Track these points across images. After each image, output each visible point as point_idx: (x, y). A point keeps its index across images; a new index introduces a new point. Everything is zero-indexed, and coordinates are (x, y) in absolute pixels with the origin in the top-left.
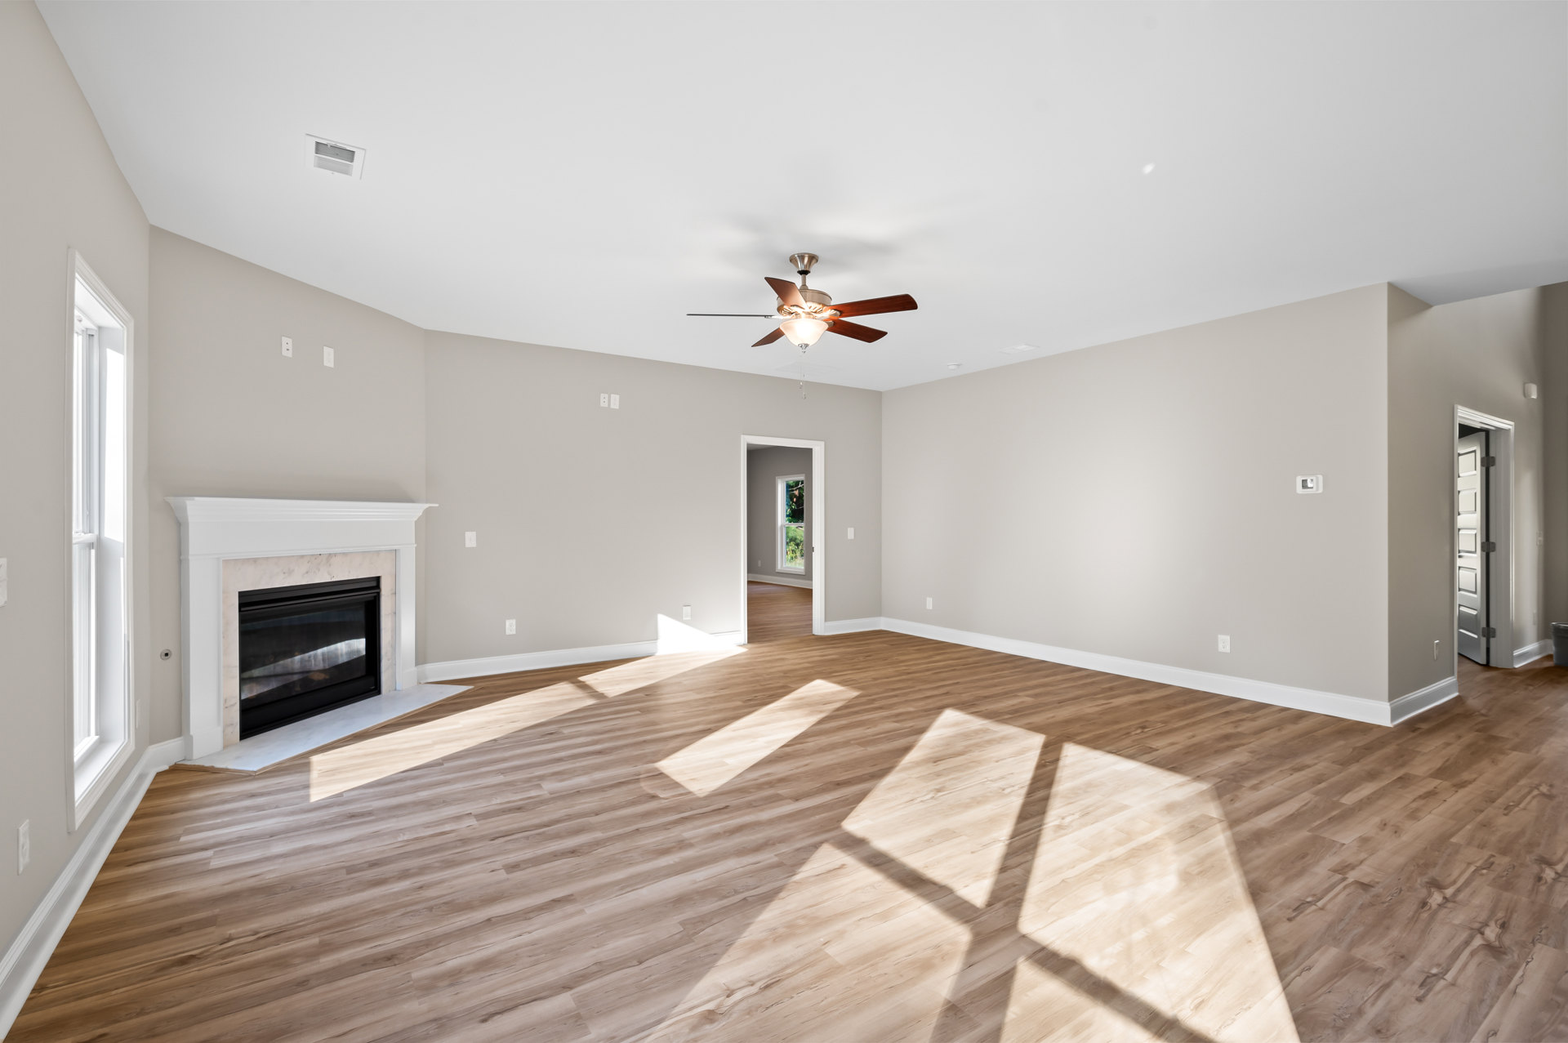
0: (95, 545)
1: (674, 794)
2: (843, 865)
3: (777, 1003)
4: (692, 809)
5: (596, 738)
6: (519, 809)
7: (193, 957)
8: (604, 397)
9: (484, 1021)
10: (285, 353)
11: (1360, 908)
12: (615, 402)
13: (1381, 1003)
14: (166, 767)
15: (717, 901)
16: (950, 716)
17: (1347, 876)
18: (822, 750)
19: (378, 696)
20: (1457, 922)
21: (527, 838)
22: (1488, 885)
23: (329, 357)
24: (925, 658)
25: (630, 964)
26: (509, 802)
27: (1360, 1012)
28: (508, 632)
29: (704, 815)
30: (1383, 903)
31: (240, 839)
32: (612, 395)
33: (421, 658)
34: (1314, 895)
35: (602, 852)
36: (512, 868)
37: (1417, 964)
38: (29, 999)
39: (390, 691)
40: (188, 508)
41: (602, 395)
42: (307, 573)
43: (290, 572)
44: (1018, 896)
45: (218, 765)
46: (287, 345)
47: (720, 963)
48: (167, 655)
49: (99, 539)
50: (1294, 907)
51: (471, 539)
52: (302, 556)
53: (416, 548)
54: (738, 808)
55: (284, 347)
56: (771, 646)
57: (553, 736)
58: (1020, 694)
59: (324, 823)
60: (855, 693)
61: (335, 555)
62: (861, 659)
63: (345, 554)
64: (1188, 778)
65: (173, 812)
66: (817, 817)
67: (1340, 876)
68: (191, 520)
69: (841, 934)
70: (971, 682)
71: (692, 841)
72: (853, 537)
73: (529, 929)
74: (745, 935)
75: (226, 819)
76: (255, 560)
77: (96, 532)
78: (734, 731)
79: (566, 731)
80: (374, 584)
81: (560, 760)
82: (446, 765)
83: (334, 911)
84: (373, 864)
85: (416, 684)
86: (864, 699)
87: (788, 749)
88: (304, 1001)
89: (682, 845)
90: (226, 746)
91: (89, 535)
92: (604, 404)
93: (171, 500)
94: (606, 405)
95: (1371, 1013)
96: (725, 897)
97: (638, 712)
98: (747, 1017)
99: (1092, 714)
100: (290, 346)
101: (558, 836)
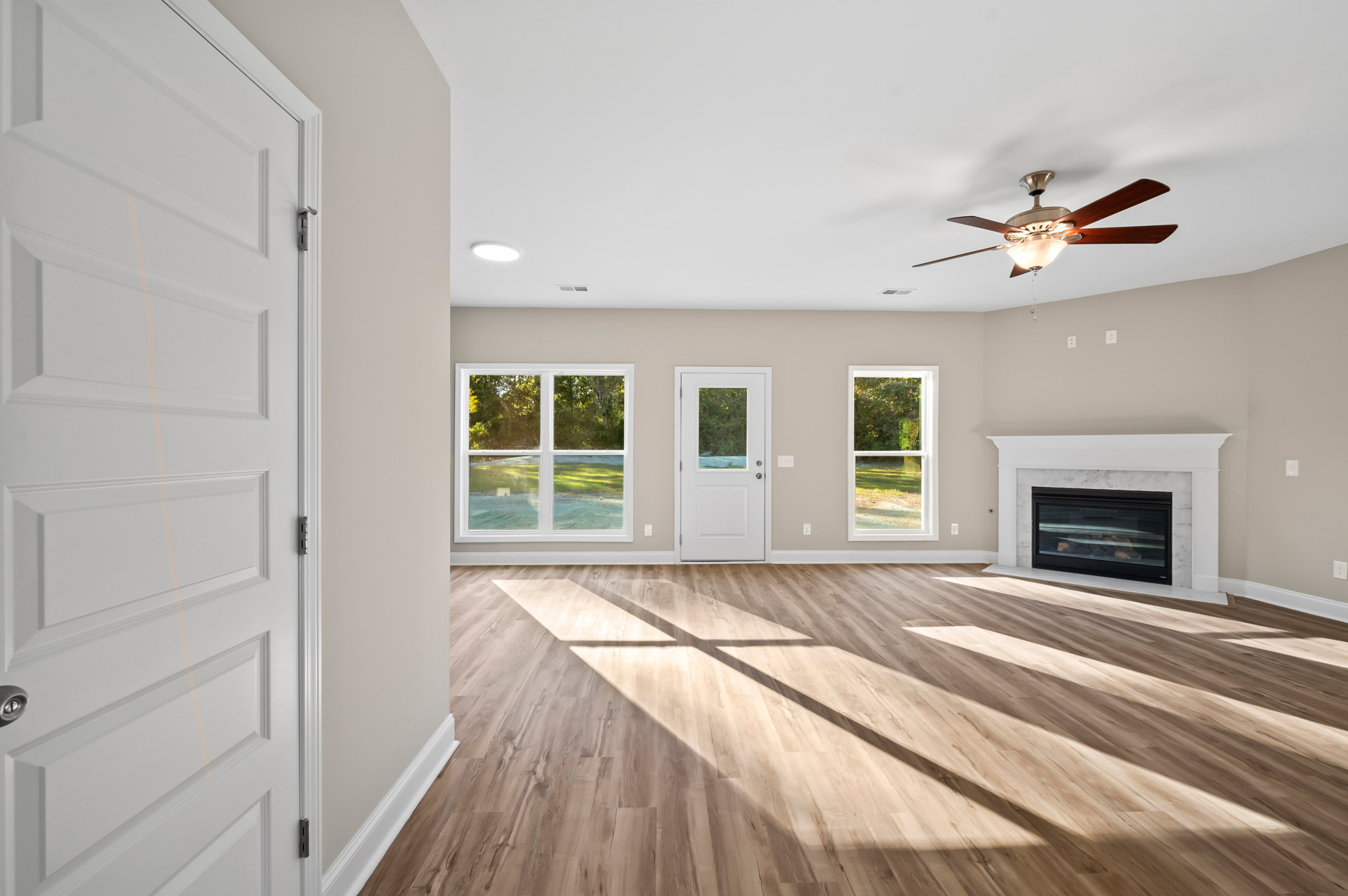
11: (582, 731)
13: (559, 682)
17: (600, 758)
20: (529, 750)
22: (502, 813)
27: (564, 675)
30: (571, 743)
34: (609, 727)
37: (547, 707)
50: (613, 712)
67: (604, 756)
95: (561, 677)
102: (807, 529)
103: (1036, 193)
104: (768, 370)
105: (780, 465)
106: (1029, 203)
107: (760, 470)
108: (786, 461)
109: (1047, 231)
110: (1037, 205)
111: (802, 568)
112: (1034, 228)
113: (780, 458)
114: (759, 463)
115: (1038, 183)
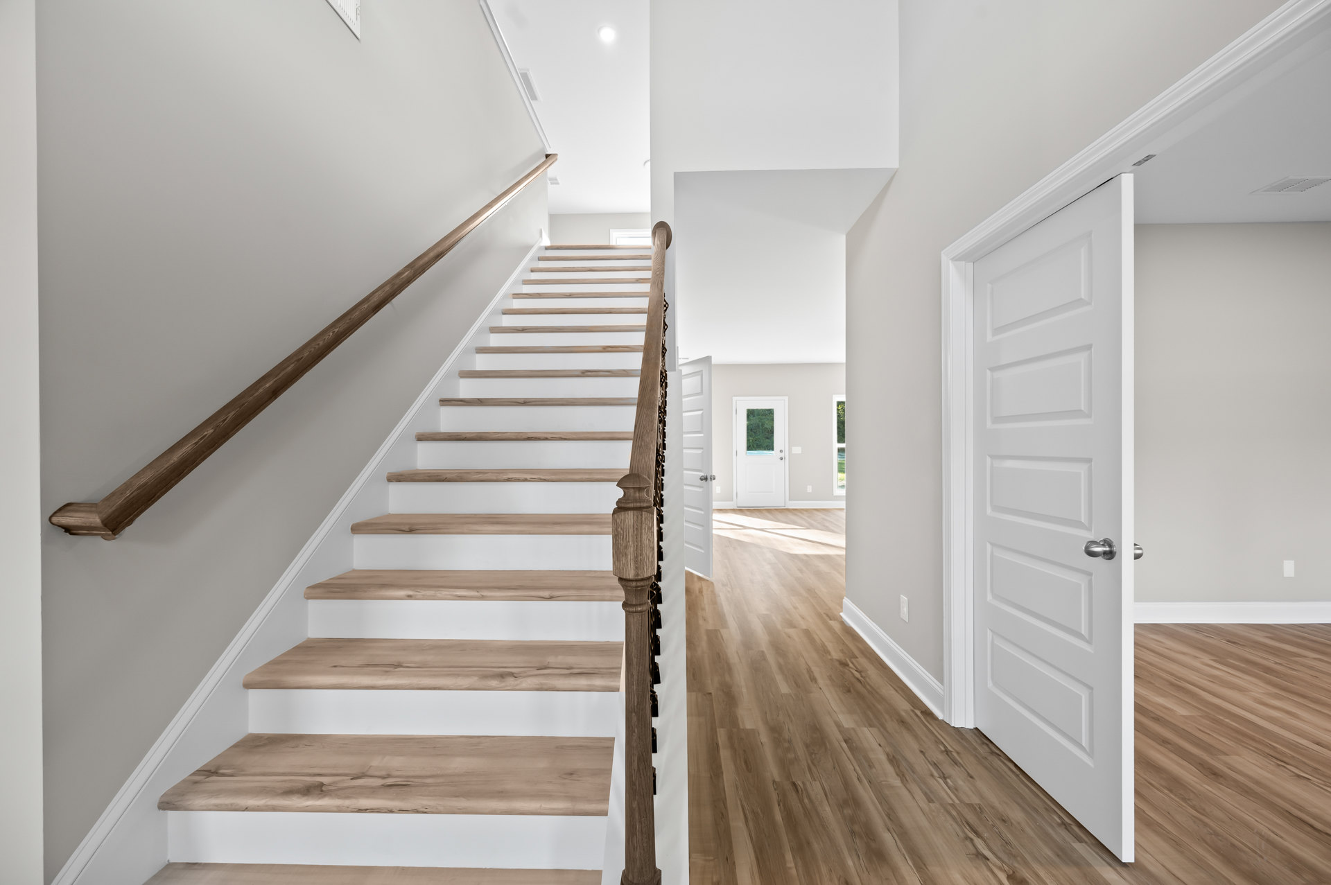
102: (809, 489)
104: (786, 398)
105: (793, 452)
107: (782, 455)
108: (797, 450)
111: (807, 510)
113: (793, 448)
114: (781, 451)
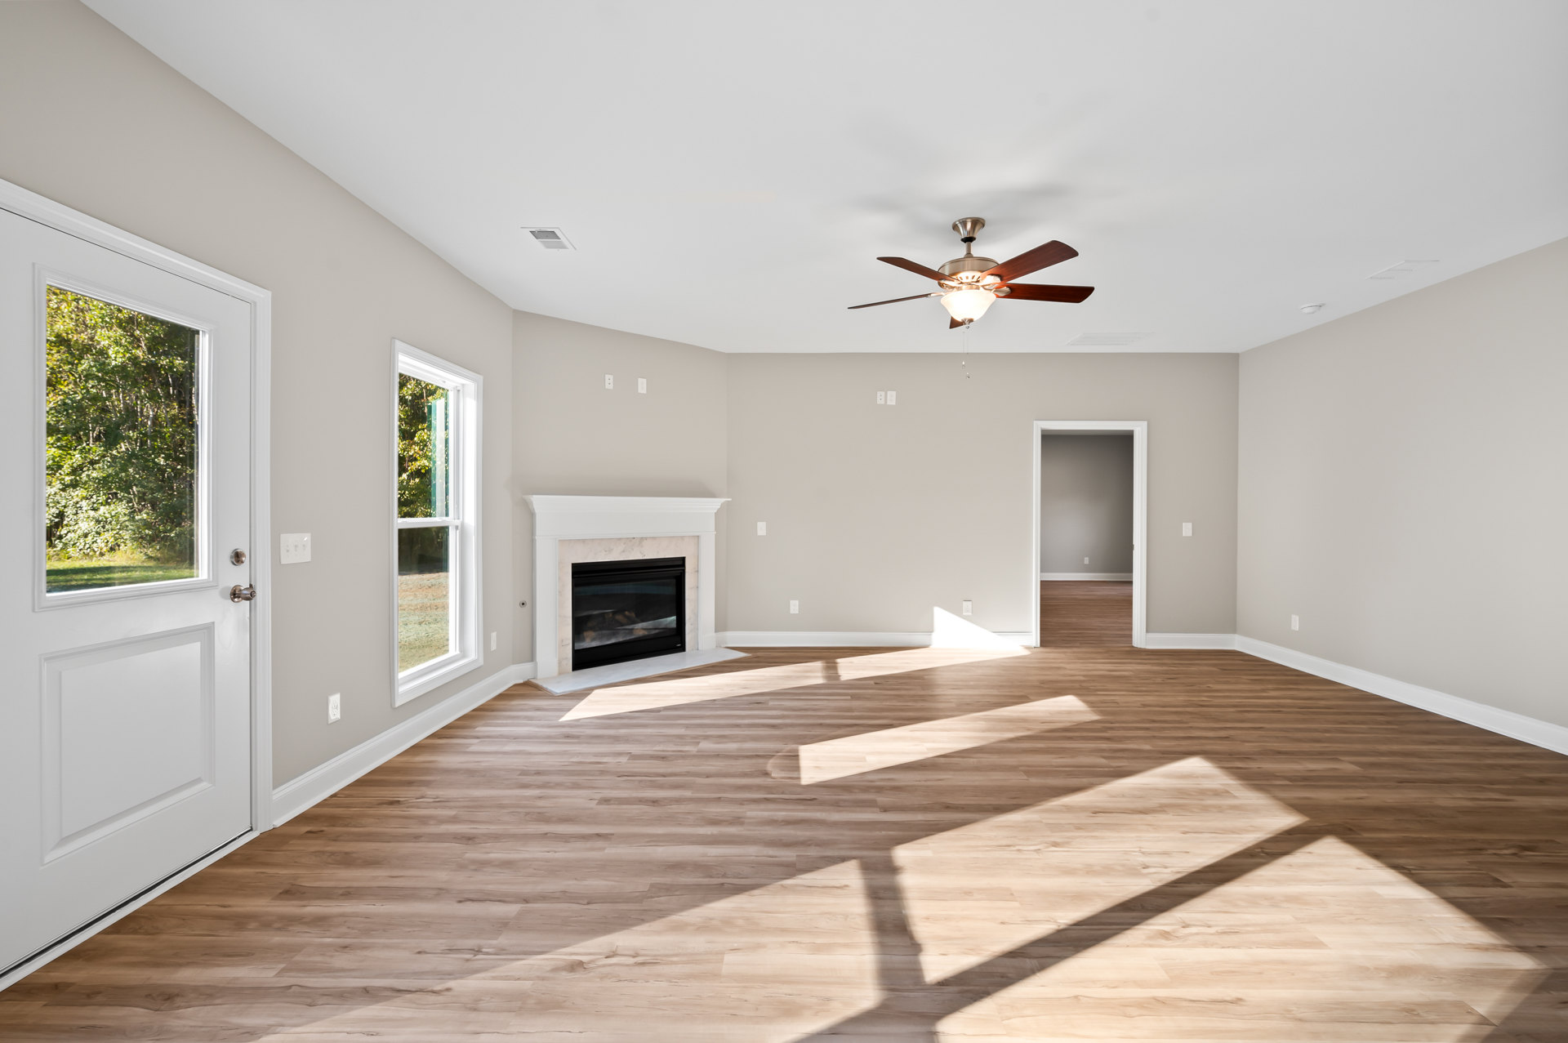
0: (459, 527)
1: (783, 775)
2: (847, 886)
3: (631, 981)
4: (783, 793)
5: (786, 713)
6: (663, 758)
7: (399, 801)
8: (880, 395)
9: (460, 902)
10: (607, 386)
12: (892, 398)
14: (521, 681)
15: (700, 877)
16: (1195, 765)
18: (977, 769)
19: (683, 653)
21: (641, 781)
23: (642, 386)
24: (1251, 691)
25: (581, 902)
26: (663, 751)
28: (792, 612)
29: (786, 801)
31: (502, 736)
32: (889, 392)
33: (721, 625)
35: (674, 808)
36: (606, 801)
38: (325, 800)
39: (692, 650)
40: (534, 502)
41: (879, 393)
42: (623, 551)
43: (610, 550)
44: (990, 988)
45: (545, 686)
46: (609, 381)
47: (635, 928)
48: (523, 604)
49: (463, 524)
51: (762, 529)
52: (620, 539)
53: (716, 535)
54: (823, 803)
55: (607, 381)
56: (1059, 653)
57: (760, 705)
58: (1343, 758)
59: (549, 737)
60: (1096, 717)
61: (646, 538)
62: (1159, 680)
63: (654, 538)
64: (1506, 942)
65: (493, 711)
66: (884, 833)
68: (537, 511)
69: (759, 947)
70: (1281, 730)
71: (746, 821)
72: (1190, 534)
73: (556, 850)
74: (681, 914)
75: (509, 721)
76: (584, 541)
77: (461, 519)
78: (912, 731)
79: (771, 703)
80: (680, 563)
81: (738, 726)
82: (662, 713)
83: (483, 797)
84: (538, 773)
85: (714, 647)
86: (1099, 726)
87: (942, 760)
88: (407, 848)
89: (737, 821)
90: (561, 673)
91: (457, 521)
92: (881, 402)
93: (526, 497)
94: (883, 402)
96: (711, 877)
97: (849, 697)
98: (598, 980)
99: (1444, 808)
100: (611, 381)
101: (661, 787)
103: (969, 240)
106: (960, 251)
109: (978, 281)
110: (969, 255)
112: (967, 278)
115: (971, 230)
